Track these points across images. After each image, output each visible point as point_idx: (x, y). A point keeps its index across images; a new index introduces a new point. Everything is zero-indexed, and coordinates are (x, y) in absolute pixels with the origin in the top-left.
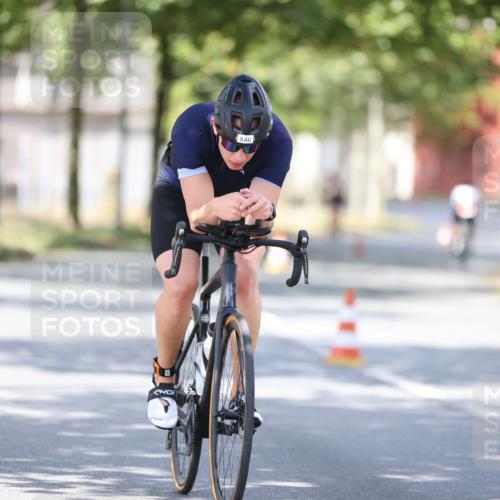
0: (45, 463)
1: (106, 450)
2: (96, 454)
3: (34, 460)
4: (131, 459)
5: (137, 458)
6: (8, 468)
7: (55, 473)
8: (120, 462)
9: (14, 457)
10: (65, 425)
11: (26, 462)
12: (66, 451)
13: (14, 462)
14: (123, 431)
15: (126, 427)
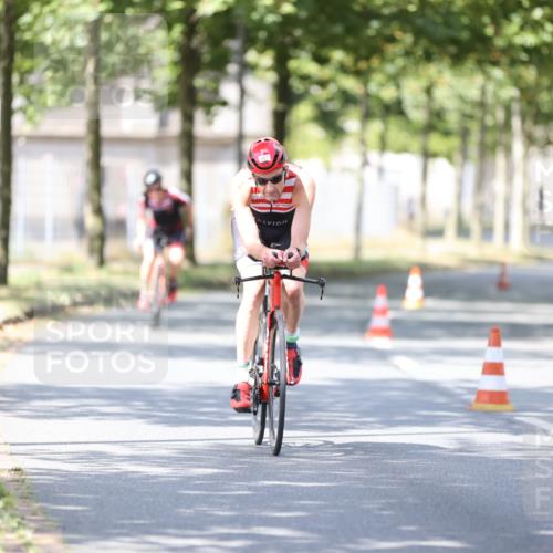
0: (165, 525)
1: (232, 509)
2: (221, 513)
3: (153, 521)
4: (260, 518)
5: (267, 517)
6: (125, 531)
7: (177, 536)
8: (247, 522)
9: (132, 518)
10: (187, 482)
11: (144, 525)
12: (188, 511)
13: (132, 524)
14: (250, 488)
15: (253, 484)
